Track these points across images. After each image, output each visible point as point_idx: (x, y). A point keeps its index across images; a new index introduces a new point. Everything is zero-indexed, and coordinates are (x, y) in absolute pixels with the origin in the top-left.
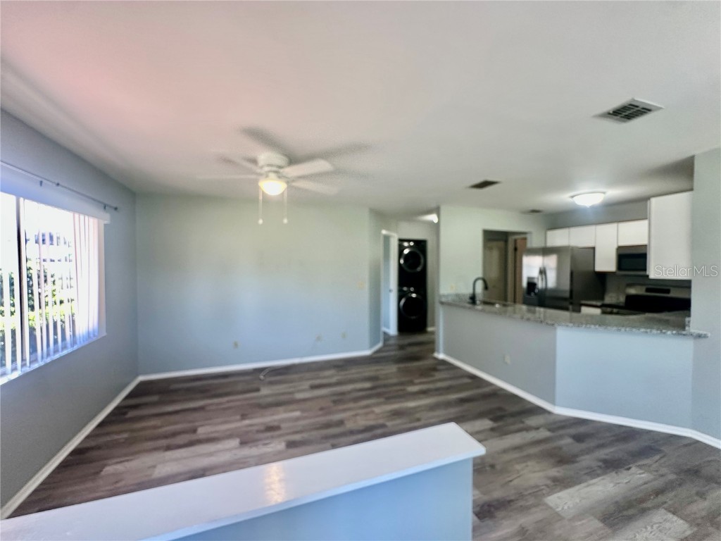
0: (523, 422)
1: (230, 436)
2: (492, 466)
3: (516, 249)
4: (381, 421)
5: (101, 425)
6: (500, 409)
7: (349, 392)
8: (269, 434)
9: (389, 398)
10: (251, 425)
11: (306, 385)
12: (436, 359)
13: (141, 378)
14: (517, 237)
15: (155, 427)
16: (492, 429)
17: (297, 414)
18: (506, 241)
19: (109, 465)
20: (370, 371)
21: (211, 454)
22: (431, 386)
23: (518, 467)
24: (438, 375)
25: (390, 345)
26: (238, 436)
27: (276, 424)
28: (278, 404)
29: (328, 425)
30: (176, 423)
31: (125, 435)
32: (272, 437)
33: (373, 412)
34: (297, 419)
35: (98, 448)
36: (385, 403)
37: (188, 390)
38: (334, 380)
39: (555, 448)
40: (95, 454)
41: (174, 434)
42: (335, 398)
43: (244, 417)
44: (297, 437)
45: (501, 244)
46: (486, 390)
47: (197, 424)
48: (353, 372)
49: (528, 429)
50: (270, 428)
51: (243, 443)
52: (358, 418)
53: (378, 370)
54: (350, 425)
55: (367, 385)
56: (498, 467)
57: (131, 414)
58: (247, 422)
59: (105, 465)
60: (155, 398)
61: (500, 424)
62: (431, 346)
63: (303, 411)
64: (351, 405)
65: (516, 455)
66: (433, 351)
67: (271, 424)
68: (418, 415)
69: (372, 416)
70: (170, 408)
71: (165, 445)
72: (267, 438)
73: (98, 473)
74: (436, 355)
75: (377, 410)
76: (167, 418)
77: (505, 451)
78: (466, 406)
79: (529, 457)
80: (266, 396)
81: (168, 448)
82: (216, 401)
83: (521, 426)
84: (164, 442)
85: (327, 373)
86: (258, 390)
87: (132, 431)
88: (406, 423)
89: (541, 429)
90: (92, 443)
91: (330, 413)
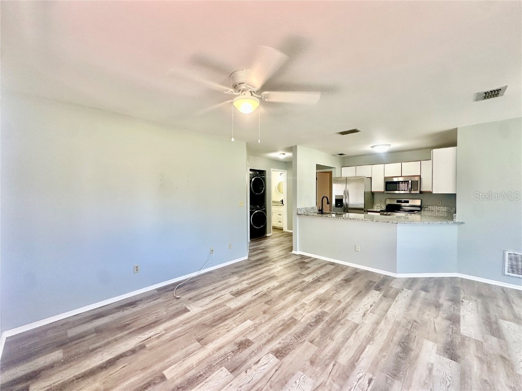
1: (211, 368)
8: (247, 352)
9: (303, 290)
10: (219, 348)
11: (226, 294)
13: (8, 334)
17: (250, 322)
26: (219, 365)
27: (242, 339)
28: (222, 319)
29: (287, 325)
32: (254, 353)
33: (305, 304)
34: (256, 327)
42: (264, 300)
50: (242, 345)
51: (233, 371)
52: (300, 311)
54: (302, 320)
67: (237, 341)
69: (308, 307)
72: (250, 357)
74: (293, 252)
75: (305, 301)
80: (202, 313)
82: (148, 334)
85: (233, 280)
86: (186, 310)
91: (275, 314)
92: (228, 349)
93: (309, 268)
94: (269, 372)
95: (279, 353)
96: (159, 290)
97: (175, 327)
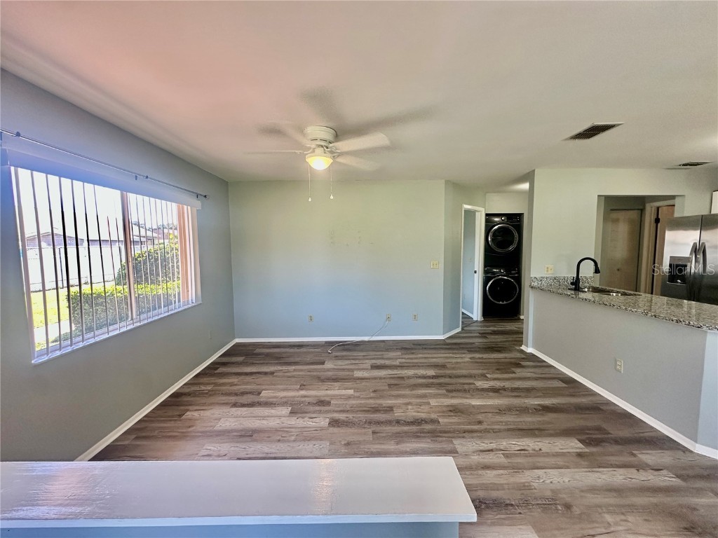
0: (634, 455)
1: (284, 404)
2: (568, 507)
3: (657, 221)
4: (433, 416)
5: (197, 376)
6: (599, 429)
7: (409, 378)
8: (317, 408)
9: (452, 391)
10: (305, 397)
11: (368, 363)
12: (522, 352)
13: (237, 340)
14: (658, 204)
15: (232, 384)
16: (580, 455)
17: (351, 392)
18: (642, 211)
19: (191, 411)
20: (439, 357)
21: (264, 418)
22: (507, 384)
23: (608, 518)
24: (520, 372)
25: (470, 332)
26: (291, 405)
27: (327, 399)
28: (336, 380)
29: (376, 410)
30: (247, 383)
31: (209, 388)
32: (320, 412)
33: (429, 403)
34: (349, 397)
35: (189, 394)
36: (445, 396)
37: (268, 355)
38: (397, 363)
39: (681, 506)
40: (186, 399)
41: (243, 393)
42: (393, 382)
43: (303, 387)
44: (342, 416)
45: (634, 215)
46: (584, 400)
47: (264, 387)
48: (420, 357)
49: (640, 467)
50: (322, 403)
51: (292, 413)
52: (410, 407)
53: (447, 358)
54: (398, 414)
55: (431, 372)
56: (576, 510)
57: (221, 370)
58: (303, 393)
59: (188, 410)
60: (240, 359)
61: (594, 449)
62: (518, 336)
63: (356, 390)
64: (407, 392)
65: (611, 500)
66: (521, 343)
67: (323, 399)
68: (480, 417)
69: (426, 408)
70: (248, 369)
71: (233, 401)
72: (314, 412)
73: (180, 416)
74: (523, 348)
75: (433, 402)
76: (242, 377)
77: (593, 490)
78: (550, 417)
79: (632, 508)
80: (328, 370)
81: (235, 405)
82: (284, 368)
83: (627, 459)
84: (233, 399)
85: (392, 354)
86: (323, 363)
87: (216, 384)
88: (463, 424)
89: (664, 472)
90: (187, 390)
91: (382, 397)
92: (307, 400)
93: (514, 373)
94: (309, 428)
95: (335, 423)
96: (326, 342)
97: (301, 370)
